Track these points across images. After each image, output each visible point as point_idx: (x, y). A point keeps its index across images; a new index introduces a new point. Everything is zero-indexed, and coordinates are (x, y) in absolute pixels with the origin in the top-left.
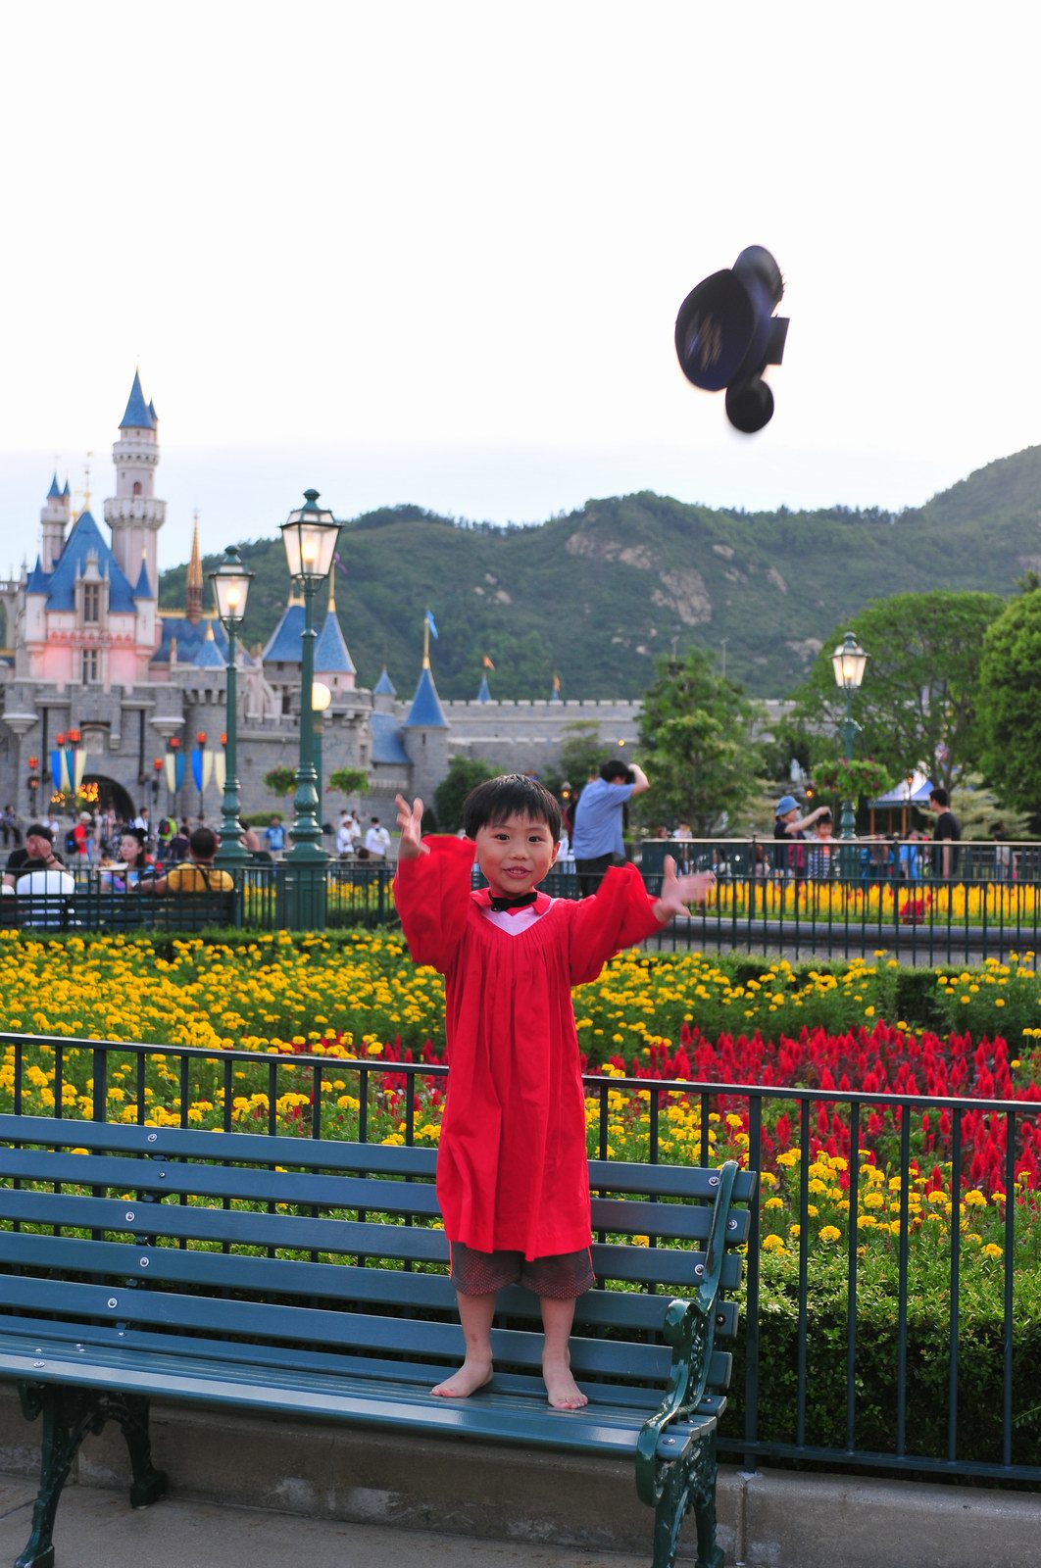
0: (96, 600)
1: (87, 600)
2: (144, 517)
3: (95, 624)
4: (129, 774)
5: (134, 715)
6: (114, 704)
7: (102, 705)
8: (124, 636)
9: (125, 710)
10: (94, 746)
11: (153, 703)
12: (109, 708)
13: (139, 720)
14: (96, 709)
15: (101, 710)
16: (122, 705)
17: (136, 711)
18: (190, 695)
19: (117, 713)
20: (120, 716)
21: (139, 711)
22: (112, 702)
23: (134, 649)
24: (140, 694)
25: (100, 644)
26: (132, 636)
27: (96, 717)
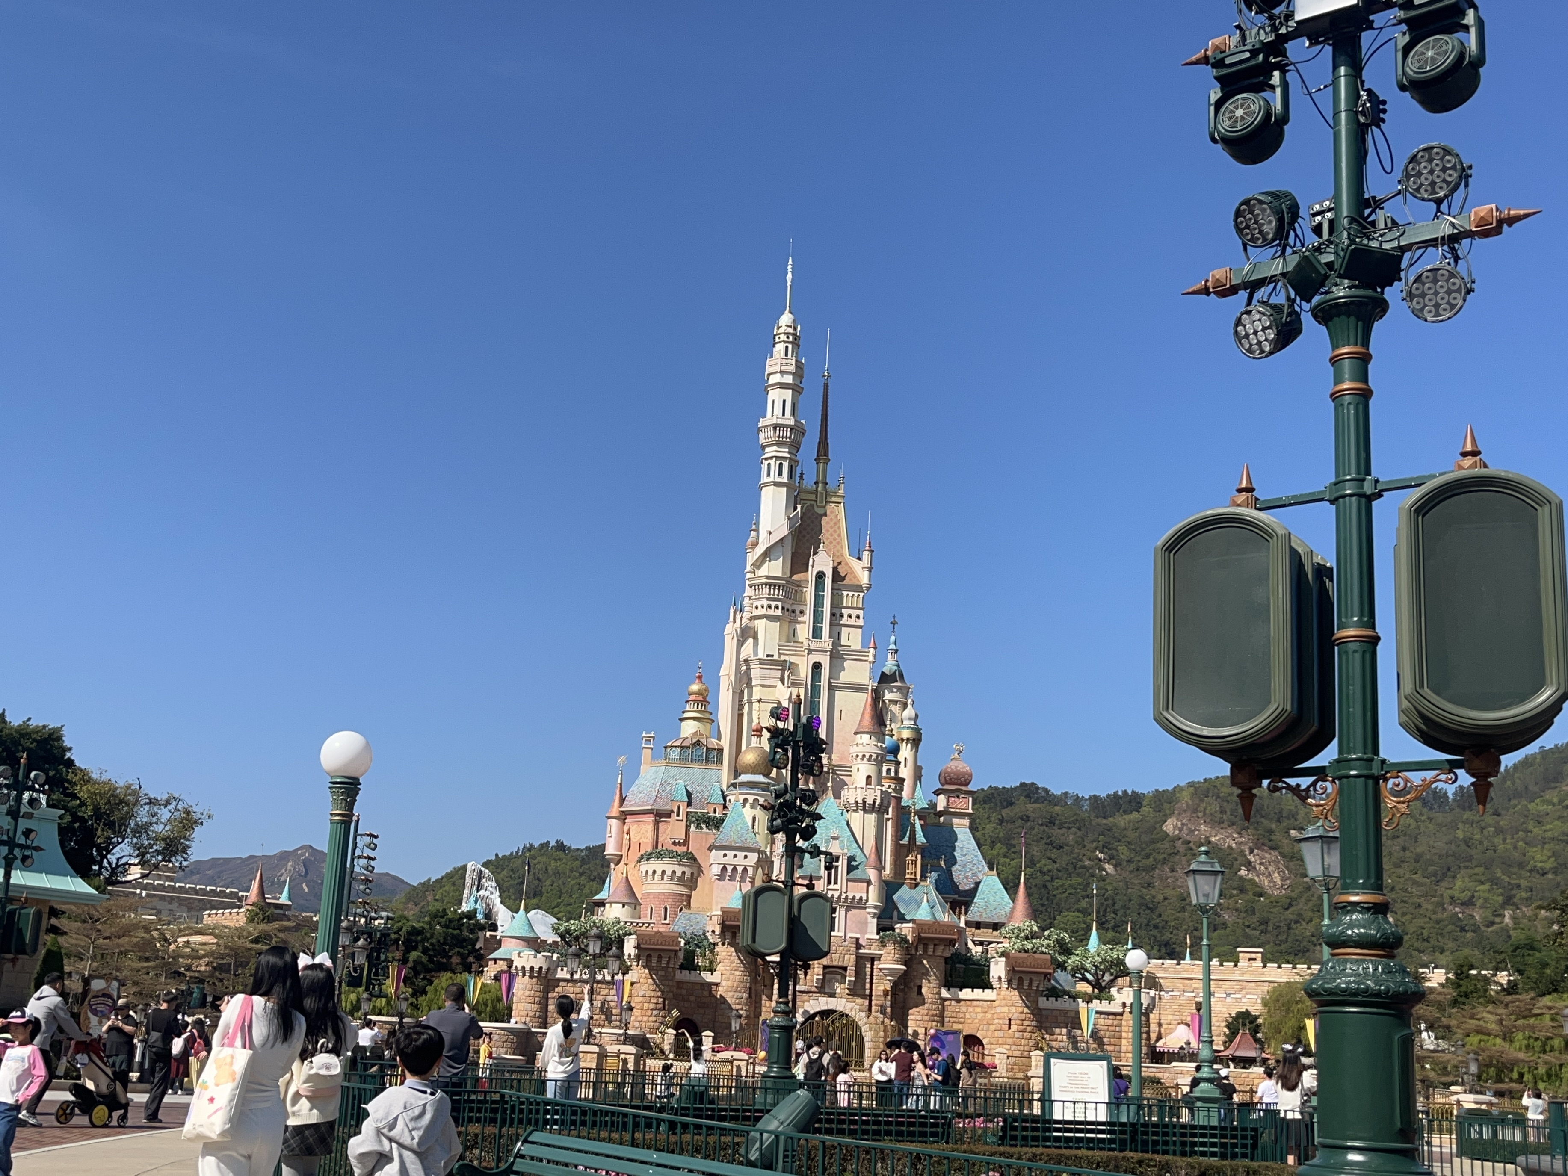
0: (837, 868)
2: (874, 802)
3: (836, 887)
4: (861, 1011)
5: (866, 962)
6: (851, 953)
7: (841, 954)
8: (858, 897)
9: (858, 959)
10: (833, 985)
11: (881, 952)
12: (847, 956)
13: (869, 966)
14: (836, 957)
15: (840, 958)
16: (857, 954)
17: (867, 959)
18: (911, 948)
19: (852, 960)
20: (854, 963)
21: (870, 959)
22: (849, 951)
23: (866, 908)
24: (871, 945)
25: (840, 904)
26: (865, 898)
27: (835, 963)
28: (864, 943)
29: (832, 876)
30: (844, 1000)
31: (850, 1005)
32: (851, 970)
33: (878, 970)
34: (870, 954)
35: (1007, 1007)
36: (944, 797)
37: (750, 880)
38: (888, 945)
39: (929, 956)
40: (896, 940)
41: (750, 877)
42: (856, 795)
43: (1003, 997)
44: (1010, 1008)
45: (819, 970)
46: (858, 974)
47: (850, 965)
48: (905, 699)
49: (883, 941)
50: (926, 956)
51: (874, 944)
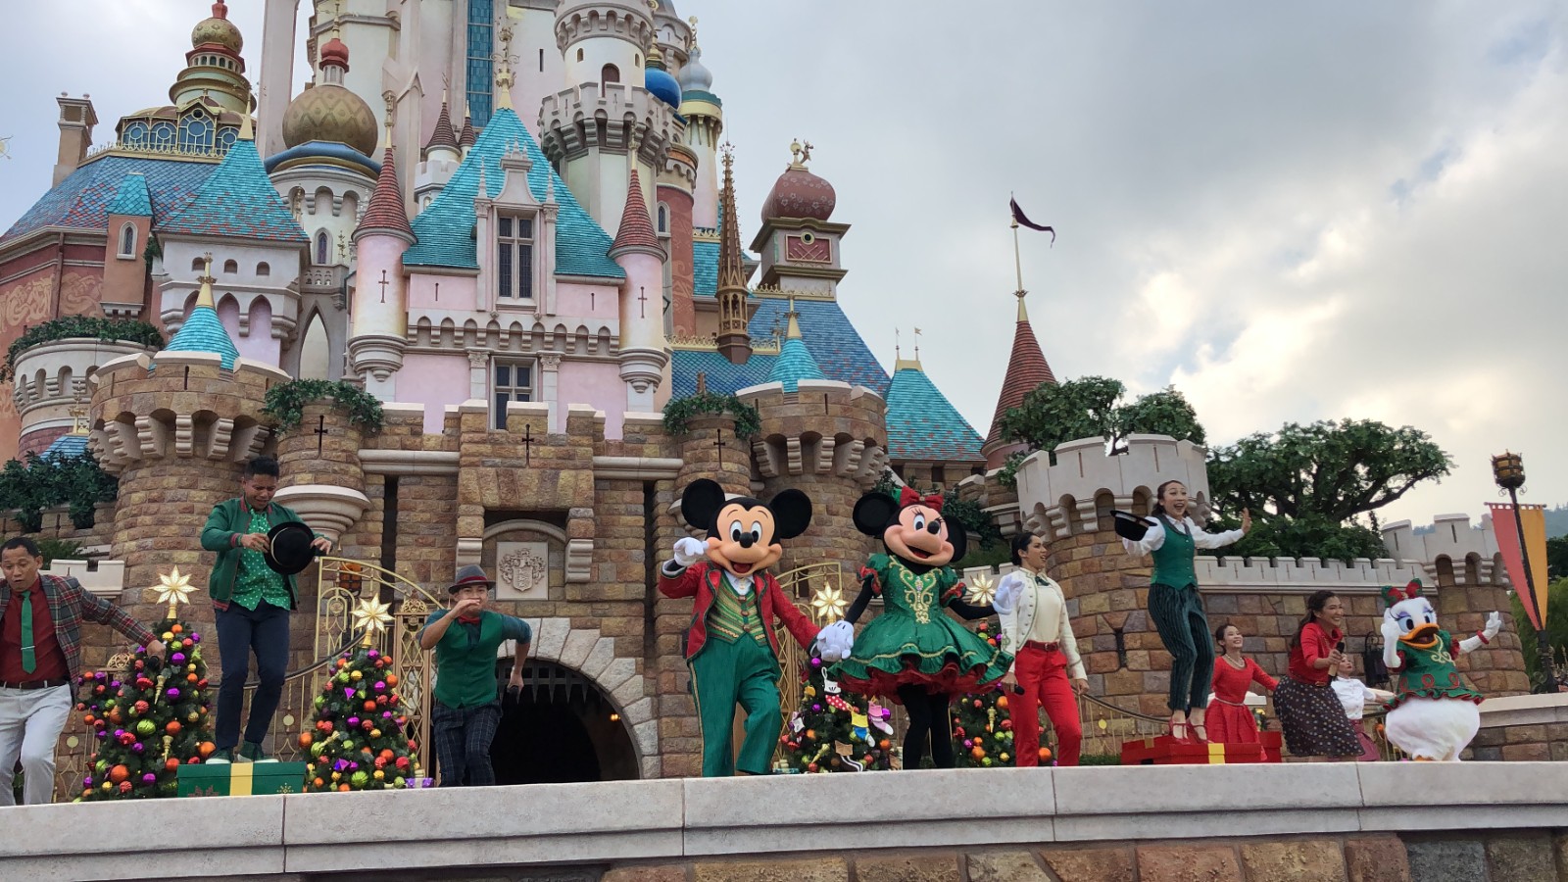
0: (526, 252)
1: (505, 251)
3: (525, 301)
4: (620, 652)
5: (628, 496)
6: (578, 462)
7: (544, 466)
8: (594, 331)
9: (603, 484)
10: (522, 576)
11: (677, 462)
12: (563, 474)
13: (641, 509)
14: (529, 477)
15: (542, 480)
16: (597, 467)
17: (632, 485)
18: (763, 452)
19: (584, 485)
20: (592, 494)
21: (641, 485)
22: (570, 457)
23: (620, 363)
24: (643, 442)
25: (537, 350)
26: (615, 331)
27: (529, 498)
28: (613, 433)
29: (513, 274)
30: (564, 622)
31: (583, 637)
32: (584, 516)
33: (670, 521)
34: (640, 468)
35: (1104, 595)
36: (780, 240)
37: (278, 332)
38: (696, 434)
39: (822, 475)
40: (723, 417)
41: (275, 325)
42: (577, 106)
43: (1083, 565)
44: (1116, 596)
45: (471, 522)
46: (601, 533)
47: (578, 501)
48: (682, 46)
49: (678, 423)
50: (812, 478)
51: (651, 439)
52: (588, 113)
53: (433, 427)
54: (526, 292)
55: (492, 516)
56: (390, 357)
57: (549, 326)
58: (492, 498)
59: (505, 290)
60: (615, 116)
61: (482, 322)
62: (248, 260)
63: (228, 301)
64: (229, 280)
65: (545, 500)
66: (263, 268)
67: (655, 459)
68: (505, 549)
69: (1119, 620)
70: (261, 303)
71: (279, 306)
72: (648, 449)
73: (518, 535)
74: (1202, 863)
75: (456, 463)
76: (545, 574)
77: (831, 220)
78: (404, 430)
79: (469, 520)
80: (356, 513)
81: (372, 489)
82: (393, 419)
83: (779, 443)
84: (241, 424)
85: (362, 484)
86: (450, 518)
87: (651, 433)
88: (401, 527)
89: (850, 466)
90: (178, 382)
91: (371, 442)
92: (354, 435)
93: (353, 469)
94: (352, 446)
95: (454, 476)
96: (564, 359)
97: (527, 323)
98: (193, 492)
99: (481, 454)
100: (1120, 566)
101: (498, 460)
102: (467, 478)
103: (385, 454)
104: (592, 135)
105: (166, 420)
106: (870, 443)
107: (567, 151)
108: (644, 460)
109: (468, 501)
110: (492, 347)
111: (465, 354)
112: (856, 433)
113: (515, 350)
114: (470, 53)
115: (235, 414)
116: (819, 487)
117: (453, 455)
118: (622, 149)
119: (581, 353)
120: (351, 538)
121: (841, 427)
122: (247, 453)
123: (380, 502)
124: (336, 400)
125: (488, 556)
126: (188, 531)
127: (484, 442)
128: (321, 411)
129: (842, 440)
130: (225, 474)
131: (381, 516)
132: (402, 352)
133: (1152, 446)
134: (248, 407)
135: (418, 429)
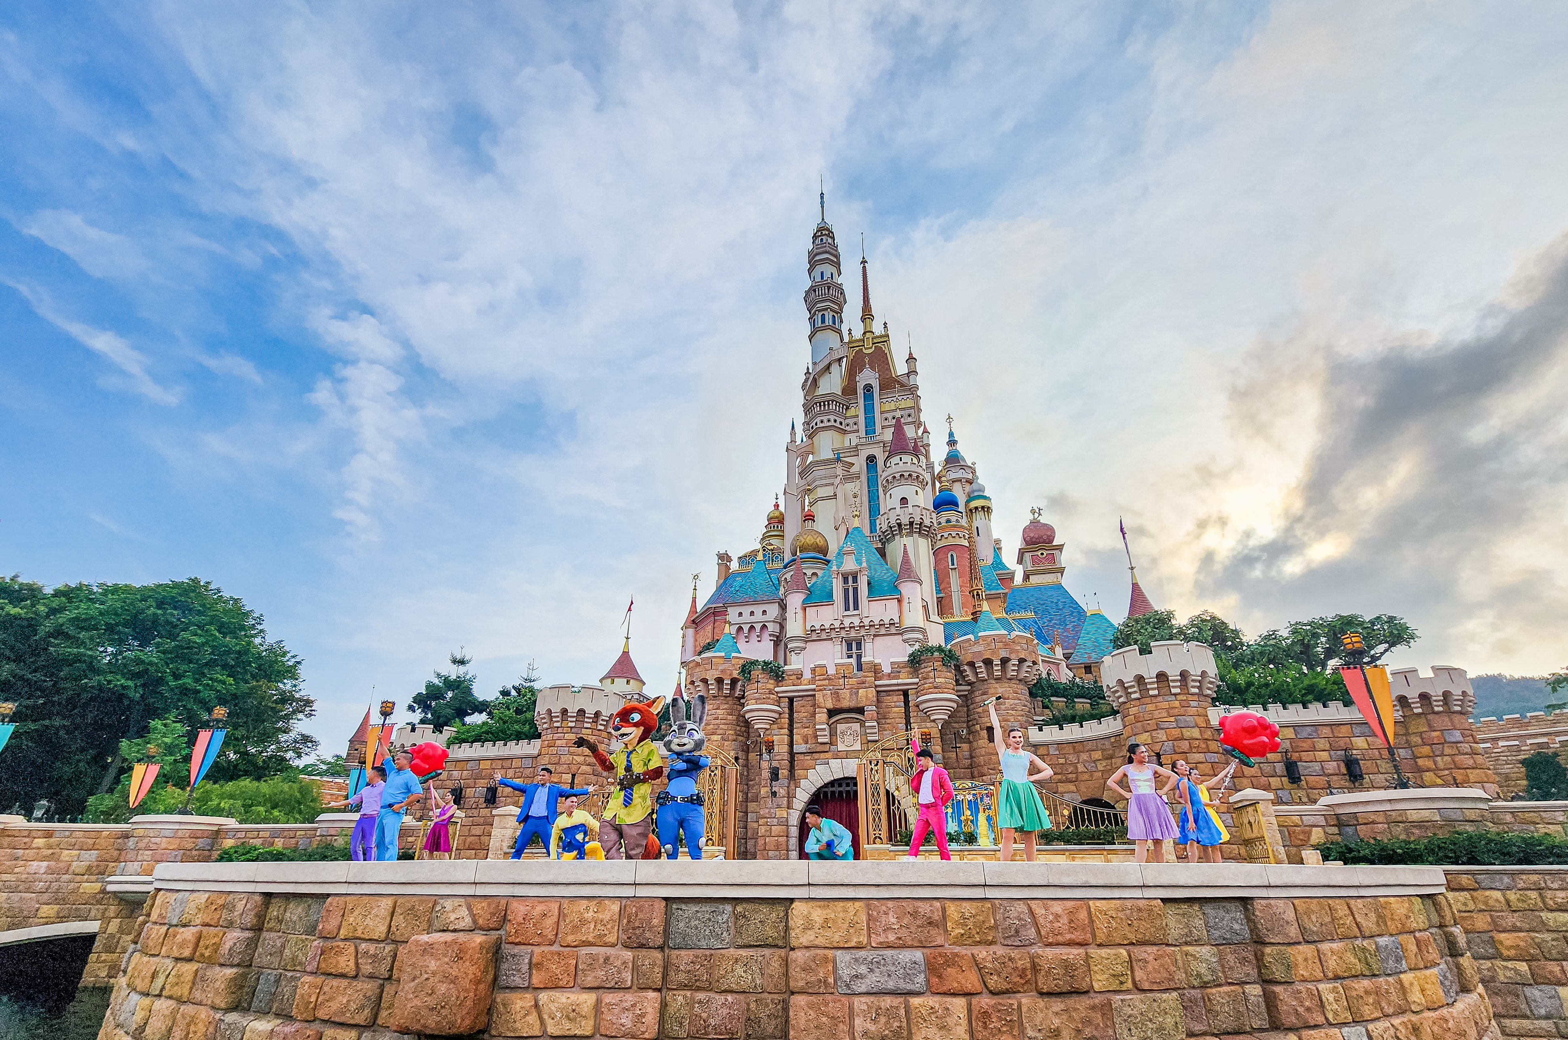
0: (855, 589)
1: (846, 591)
3: (855, 612)
5: (895, 698)
6: (867, 685)
7: (852, 688)
8: (887, 621)
9: (882, 694)
10: (848, 739)
11: (917, 680)
12: (860, 691)
13: (902, 704)
14: (845, 694)
15: (851, 695)
16: (876, 686)
17: (897, 693)
18: (966, 671)
19: (870, 696)
20: (875, 699)
21: (902, 693)
22: (864, 683)
23: (901, 634)
24: (899, 672)
25: (863, 633)
26: (897, 620)
27: (845, 704)
28: (887, 669)
29: (852, 601)
32: (871, 710)
33: (916, 709)
34: (898, 685)
35: (1147, 734)
36: (1027, 557)
37: (772, 638)
38: (923, 666)
39: (998, 679)
40: (934, 656)
41: (770, 635)
42: (888, 519)
43: (1135, 717)
44: (1154, 734)
45: (822, 716)
46: (881, 718)
47: (868, 704)
48: (970, 476)
49: (915, 662)
50: (994, 682)
51: (903, 670)
52: (893, 522)
53: (807, 675)
54: (856, 608)
55: (831, 713)
56: (802, 645)
57: (866, 622)
58: (830, 705)
59: (847, 609)
60: (905, 520)
61: (837, 624)
62: (758, 610)
63: (752, 628)
64: (753, 619)
65: (853, 704)
66: (764, 612)
67: (906, 679)
68: (840, 727)
69: (1157, 748)
70: (764, 627)
71: (771, 627)
72: (901, 675)
73: (846, 721)
74: (540, 909)
75: (814, 690)
76: (859, 737)
77: (1054, 544)
78: (794, 677)
79: (820, 715)
80: (777, 716)
81: (782, 705)
82: (788, 673)
83: (972, 664)
84: (734, 681)
85: (778, 703)
86: (814, 715)
87: (903, 667)
88: (795, 720)
89: (1012, 674)
90: (708, 667)
91: (780, 684)
92: (772, 681)
93: (772, 696)
94: (771, 687)
95: (814, 695)
96: (875, 636)
97: (856, 621)
98: (718, 711)
99: (824, 685)
100: (1155, 717)
101: (831, 687)
102: (819, 695)
103: (786, 688)
104: (896, 530)
105: (705, 681)
106: (1022, 661)
107: (887, 540)
108: (900, 681)
109: (819, 707)
110: (843, 634)
111: (831, 639)
112: (1013, 656)
113: (853, 634)
114: (870, 502)
115: (731, 677)
116: (997, 685)
117: (813, 687)
118: (911, 533)
119: (883, 631)
120: (776, 726)
121: (1003, 654)
122: (738, 693)
123: (786, 710)
124: (762, 667)
125: (833, 733)
126: (716, 727)
127: (825, 679)
128: (757, 673)
129: (1005, 661)
130: (730, 702)
131: (787, 716)
132: (806, 642)
133: (1166, 647)
134: (735, 674)
135: (800, 676)
